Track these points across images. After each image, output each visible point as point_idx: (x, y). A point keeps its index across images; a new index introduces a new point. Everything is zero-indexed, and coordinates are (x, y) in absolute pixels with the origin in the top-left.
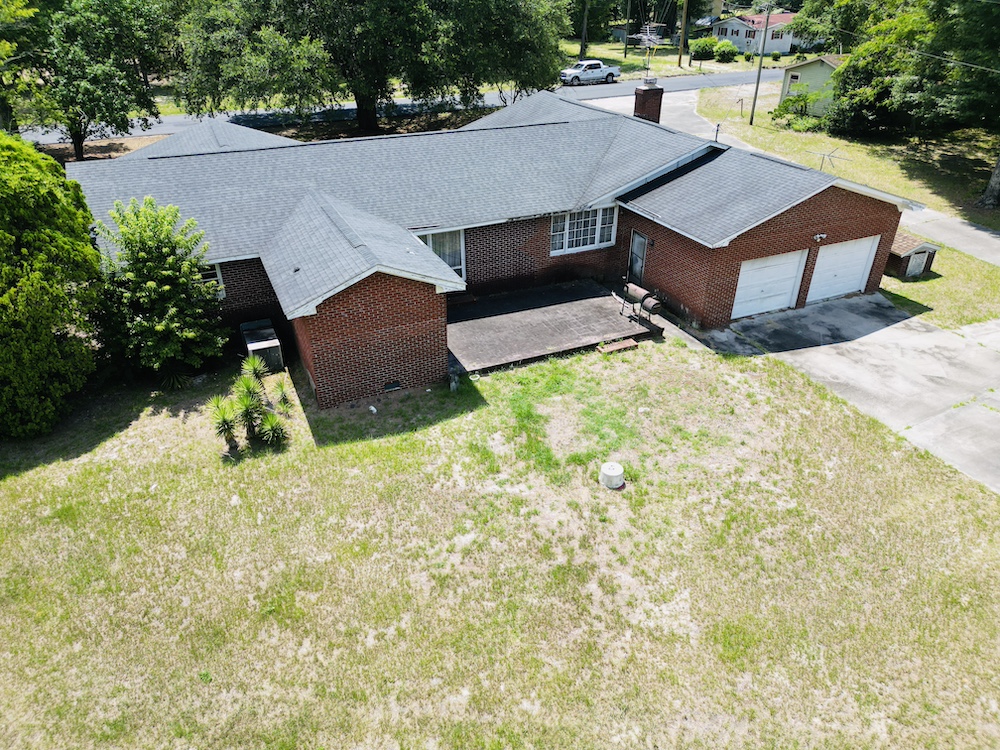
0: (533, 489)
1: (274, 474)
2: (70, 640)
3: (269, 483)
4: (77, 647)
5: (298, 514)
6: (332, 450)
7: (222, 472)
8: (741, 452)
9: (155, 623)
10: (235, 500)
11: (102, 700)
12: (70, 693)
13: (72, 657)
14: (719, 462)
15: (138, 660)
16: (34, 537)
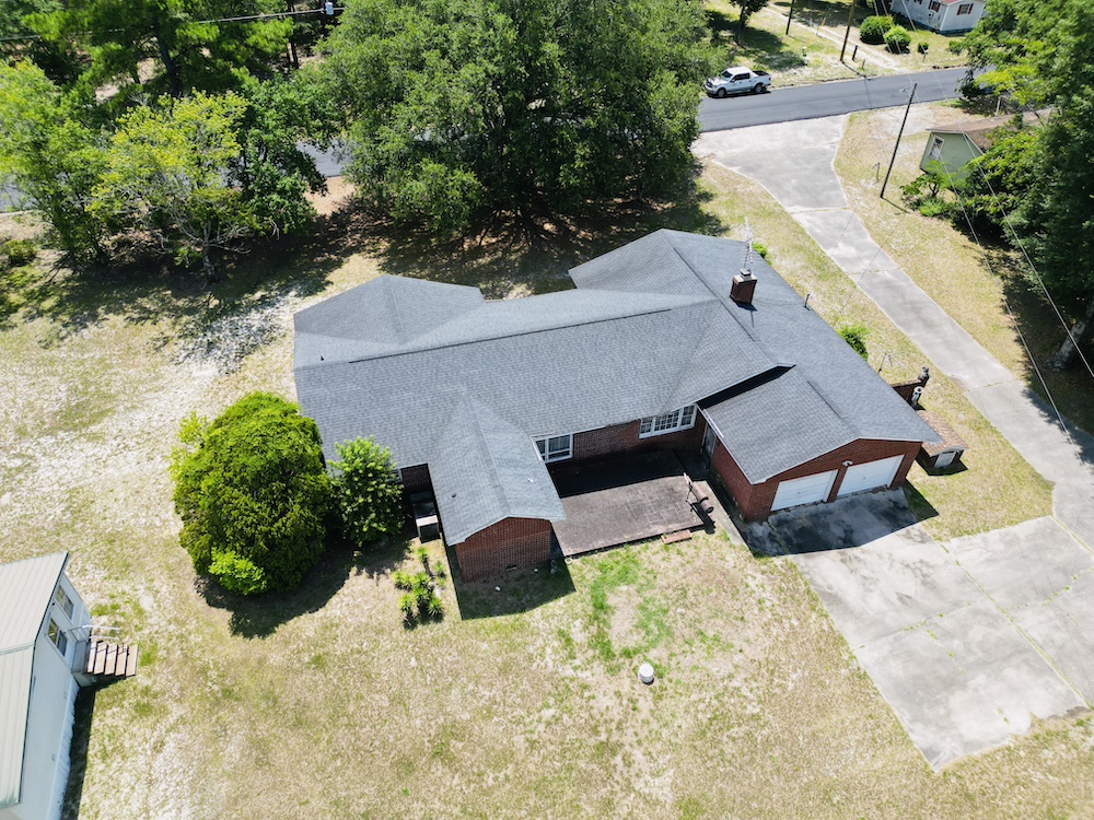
0: (595, 674)
1: (436, 642)
2: (335, 758)
3: (433, 649)
4: (339, 763)
5: (450, 679)
6: (471, 623)
7: (405, 637)
8: (738, 658)
9: (377, 752)
10: (413, 662)
11: (356, 799)
12: (340, 793)
13: (336, 769)
14: (719, 666)
15: (370, 775)
16: (303, 678)
